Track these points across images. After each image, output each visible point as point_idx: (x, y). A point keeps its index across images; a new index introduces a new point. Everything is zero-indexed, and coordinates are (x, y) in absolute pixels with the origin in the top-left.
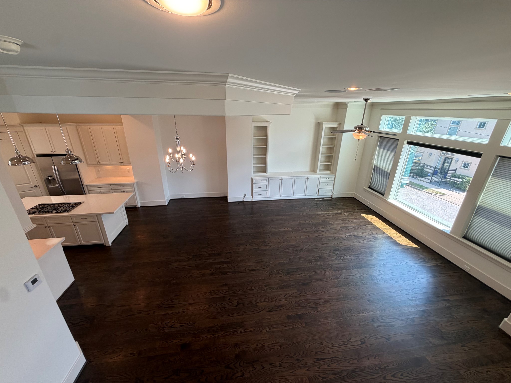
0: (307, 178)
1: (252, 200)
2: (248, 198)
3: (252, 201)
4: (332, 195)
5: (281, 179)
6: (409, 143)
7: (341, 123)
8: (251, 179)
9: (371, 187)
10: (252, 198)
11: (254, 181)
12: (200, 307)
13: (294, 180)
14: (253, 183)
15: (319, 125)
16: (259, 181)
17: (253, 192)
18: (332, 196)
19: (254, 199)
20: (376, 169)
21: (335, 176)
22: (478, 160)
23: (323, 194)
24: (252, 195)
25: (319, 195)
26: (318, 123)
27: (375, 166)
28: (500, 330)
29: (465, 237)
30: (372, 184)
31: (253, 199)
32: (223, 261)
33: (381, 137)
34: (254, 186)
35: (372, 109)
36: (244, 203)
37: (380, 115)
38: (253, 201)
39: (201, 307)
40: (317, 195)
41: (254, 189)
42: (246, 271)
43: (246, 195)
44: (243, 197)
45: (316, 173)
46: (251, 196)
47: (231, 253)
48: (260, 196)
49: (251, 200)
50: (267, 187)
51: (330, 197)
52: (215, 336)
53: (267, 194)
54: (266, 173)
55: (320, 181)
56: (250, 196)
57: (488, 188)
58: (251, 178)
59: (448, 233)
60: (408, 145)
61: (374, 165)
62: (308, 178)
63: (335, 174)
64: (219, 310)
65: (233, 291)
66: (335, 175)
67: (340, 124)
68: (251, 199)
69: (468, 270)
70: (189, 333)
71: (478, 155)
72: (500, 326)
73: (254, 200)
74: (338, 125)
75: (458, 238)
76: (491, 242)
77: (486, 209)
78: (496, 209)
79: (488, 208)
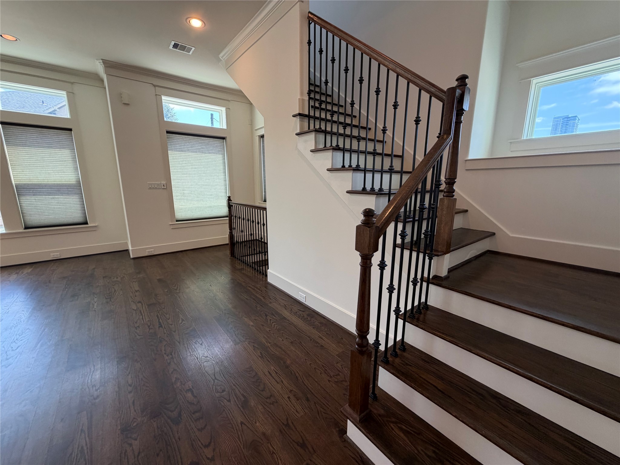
28: (134, 259)
29: (26, 228)
59: (4, 232)
69: (59, 256)
72: (132, 257)
75: (22, 230)
76: (56, 217)
77: (27, 186)
78: (37, 182)
79: (28, 185)
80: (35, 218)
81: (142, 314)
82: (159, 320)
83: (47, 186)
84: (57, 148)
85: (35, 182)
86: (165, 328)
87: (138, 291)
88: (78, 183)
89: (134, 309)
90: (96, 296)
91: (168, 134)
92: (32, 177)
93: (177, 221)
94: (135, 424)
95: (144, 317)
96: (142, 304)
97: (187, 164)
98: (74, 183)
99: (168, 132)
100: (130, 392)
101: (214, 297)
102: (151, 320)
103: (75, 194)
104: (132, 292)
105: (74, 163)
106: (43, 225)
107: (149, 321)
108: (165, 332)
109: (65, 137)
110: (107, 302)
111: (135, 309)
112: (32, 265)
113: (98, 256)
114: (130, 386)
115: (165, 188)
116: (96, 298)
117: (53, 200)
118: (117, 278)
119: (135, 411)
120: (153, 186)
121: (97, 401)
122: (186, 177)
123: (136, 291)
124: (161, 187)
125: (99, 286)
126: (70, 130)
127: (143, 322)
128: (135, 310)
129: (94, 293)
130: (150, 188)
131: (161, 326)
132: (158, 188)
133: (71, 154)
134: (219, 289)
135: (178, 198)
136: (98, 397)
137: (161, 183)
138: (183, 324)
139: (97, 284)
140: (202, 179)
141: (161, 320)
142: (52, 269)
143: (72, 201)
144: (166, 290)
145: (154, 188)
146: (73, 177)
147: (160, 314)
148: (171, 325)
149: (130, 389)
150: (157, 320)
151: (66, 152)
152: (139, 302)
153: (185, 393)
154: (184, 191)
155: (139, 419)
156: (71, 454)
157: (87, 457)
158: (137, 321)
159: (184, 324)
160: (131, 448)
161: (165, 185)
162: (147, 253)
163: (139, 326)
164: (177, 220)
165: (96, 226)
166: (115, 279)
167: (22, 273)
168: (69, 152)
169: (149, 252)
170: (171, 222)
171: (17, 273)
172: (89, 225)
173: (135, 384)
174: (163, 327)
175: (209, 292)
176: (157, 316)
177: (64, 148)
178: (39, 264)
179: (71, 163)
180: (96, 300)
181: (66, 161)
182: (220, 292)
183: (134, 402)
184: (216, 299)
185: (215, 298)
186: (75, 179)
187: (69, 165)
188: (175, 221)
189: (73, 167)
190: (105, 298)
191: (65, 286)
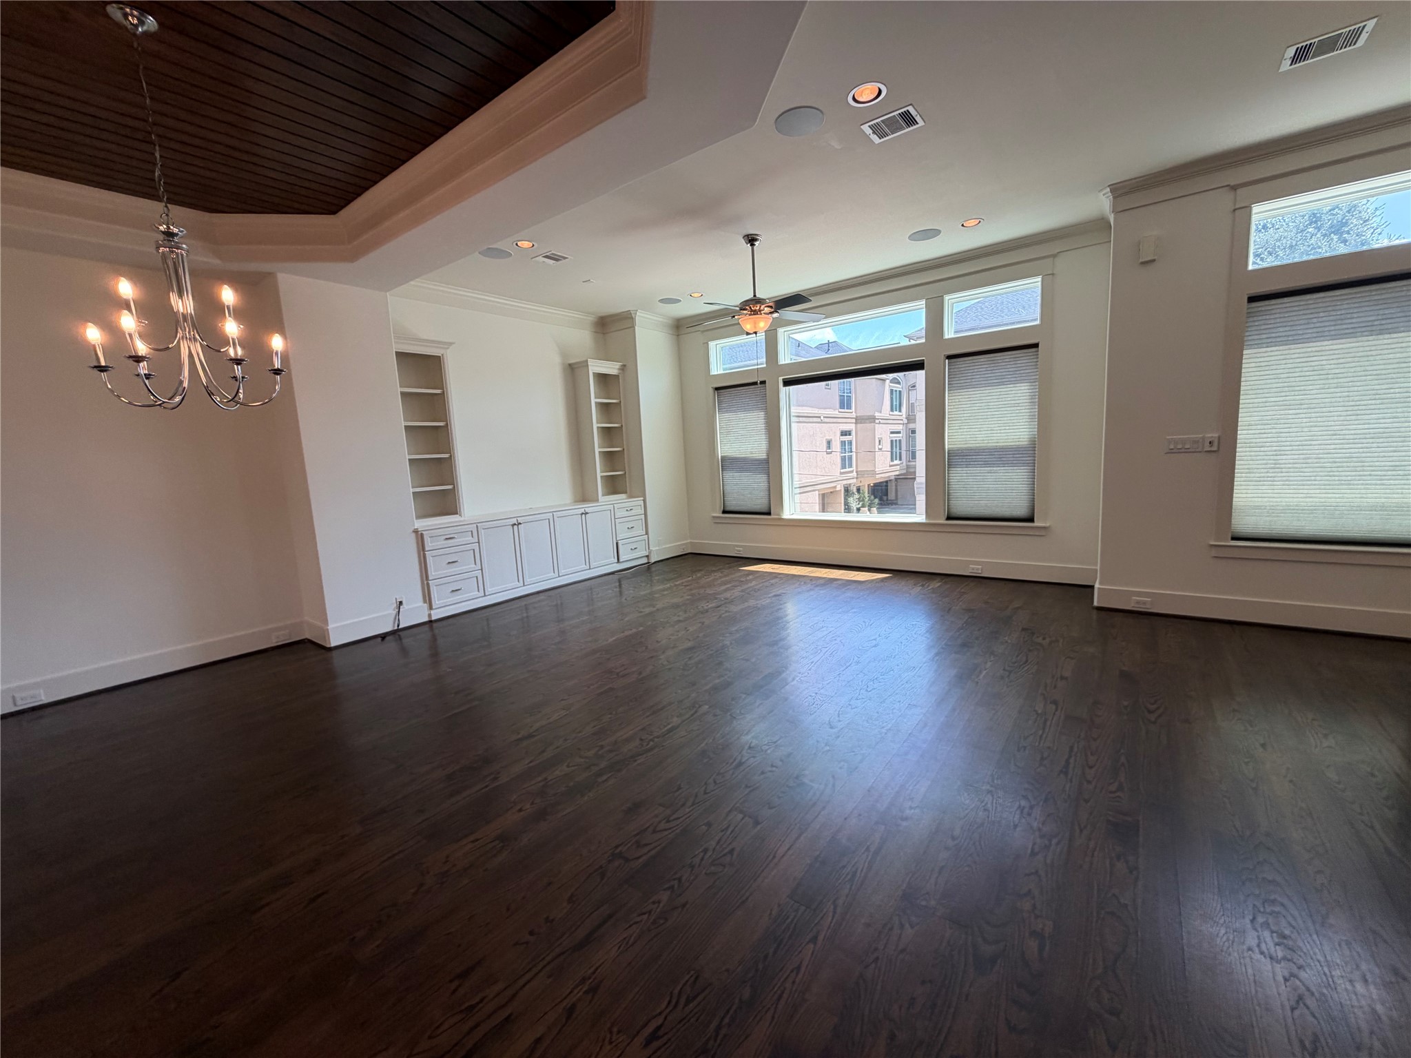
0: (583, 513)
1: (430, 615)
2: (415, 613)
3: (431, 622)
4: (647, 556)
5: (515, 524)
6: (787, 383)
7: (624, 366)
8: (414, 535)
9: (728, 509)
10: (431, 608)
11: (429, 544)
12: (638, 919)
13: (551, 523)
14: (427, 549)
15: (573, 371)
16: (447, 539)
17: (428, 584)
18: (648, 559)
19: (435, 611)
20: (729, 463)
21: (644, 501)
22: (921, 374)
23: (632, 556)
24: (428, 598)
25: (621, 560)
26: (570, 365)
27: (723, 459)
28: (1099, 609)
29: (949, 518)
30: (727, 503)
31: (432, 612)
32: (531, 764)
33: (719, 391)
34: (430, 560)
35: (678, 335)
36: (400, 633)
37: (704, 343)
38: (434, 618)
39: (645, 917)
40: (616, 561)
41: (432, 573)
42: (651, 743)
43: (404, 602)
44: (395, 612)
45: (597, 500)
46: (425, 602)
47: (534, 736)
48: (458, 597)
49: (426, 619)
50: (477, 557)
51: (645, 560)
52: (821, 937)
53: (481, 585)
54: (457, 514)
55: (615, 519)
56: (421, 603)
57: (951, 419)
58: (416, 531)
59: (924, 521)
60: (787, 388)
61: (720, 458)
62: (587, 513)
63: (644, 495)
64: (721, 872)
65: (689, 803)
66: (642, 499)
67: (623, 368)
68: (427, 613)
69: (980, 572)
70: (727, 1020)
71: (919, 366)
72: (1096, 604)
73: (436, 615)
74: (619, 369)
75: (943, 521)
76: (989, 505)
77: (960, 451)
78: (974, 445)
79: (962, 449)
80: (963, 505)
81: (1044, 729)
82: (1070, 757)
83: (985, 451)
84: (1011, 382)
85: (972, 444)
86: (1071, 782)
87: (1066, 678)
88: (1031, 443)
89: (1035, 711)
90: (992, 659)
91: (1254, 305)
92: (969, 436)
93: (1234, 538)
94: (924, 903)
95: (1044, 736)
96: (1056, 710)
97: (1307, 378)
98: (1026, 443)
99: (1252, 299)
100: (947, 848)
101: (1252, 781)
102: (1055, 749)
103: (1024, 464)
104: (1053, 677)
105: (1031, 407)
106: (969, 516)
107: (1049, 748)
108: (1067, 789)
109: (1024, 361)
110: (1002, 678)
111: (1040, 712)
112: (943, 577)
113: (1037, 587)
114: (953, 838)
115: (1215, 448)
116: (991, 661)
117: (989, 474)
118: (1044, 639)
119: (936, 884)
120: (1179, 447)
121: (904, 824)
122: (1294, 416)
123: (1062, 678)
124: (1203, 448)
125: (1007, 642)
126: (1036, 346)
127: (1037, 744)
128: (1037, 714)
129: (992, 653)
130: (1171, 452)
131: (1066, 773)
132: (1194, 450)
133: (1030, 391)
134: (1288, 769)
135: (1252, 475)
136: (906, 819)
137: (1203, 438)
138: (1117, 794)
139: (1006, 638)
140: (1359, 417)
141: (1072, 761)
142: (963, 591)
143: (1017, 477)
144: (1126, 703)
145: (1183, 450)
146: (1025, 433)
147: (1078, 747)
148: (1089, 782)
149: (950, 843)
150: (1066, 757)
151: (1023, 388)
152: (1055, 703)
153: (1027, 934)
154: (1278, 457)
155: (933, 903)
156: (844, 867)
157: (853, 888)
158: (1028, 736)
159: (1119, 797)
160: (899, 932)
161: (1216, 444)
162: (1133, 605)
163: (1025, 748)
164: (1236, 535)
165: (1045, 528)
166: (1040, 640)
167: (928, 586)
168: (1026, 388)
169: (1138, 602)
170: (1216, 541)
171: (923, 586)
172: (1036, 524)
173: (960, 842)
174: (1069, 777)
175: (1246, 760)
176: (1071, 748)
177: (1021, 381)
178: (952, 578)
179: (1027, 407)
180: (989, 664)
181: (1020, 405)
182: (1285, 777)
183: (942, 868)
184: (1255, 789)
185: (1254, 785)
186: (1027, 436)
187: (1023, 411)
188: (1230, 538)
189: (1028, 414)
190: (1002, 668)
191: (963, 624)
